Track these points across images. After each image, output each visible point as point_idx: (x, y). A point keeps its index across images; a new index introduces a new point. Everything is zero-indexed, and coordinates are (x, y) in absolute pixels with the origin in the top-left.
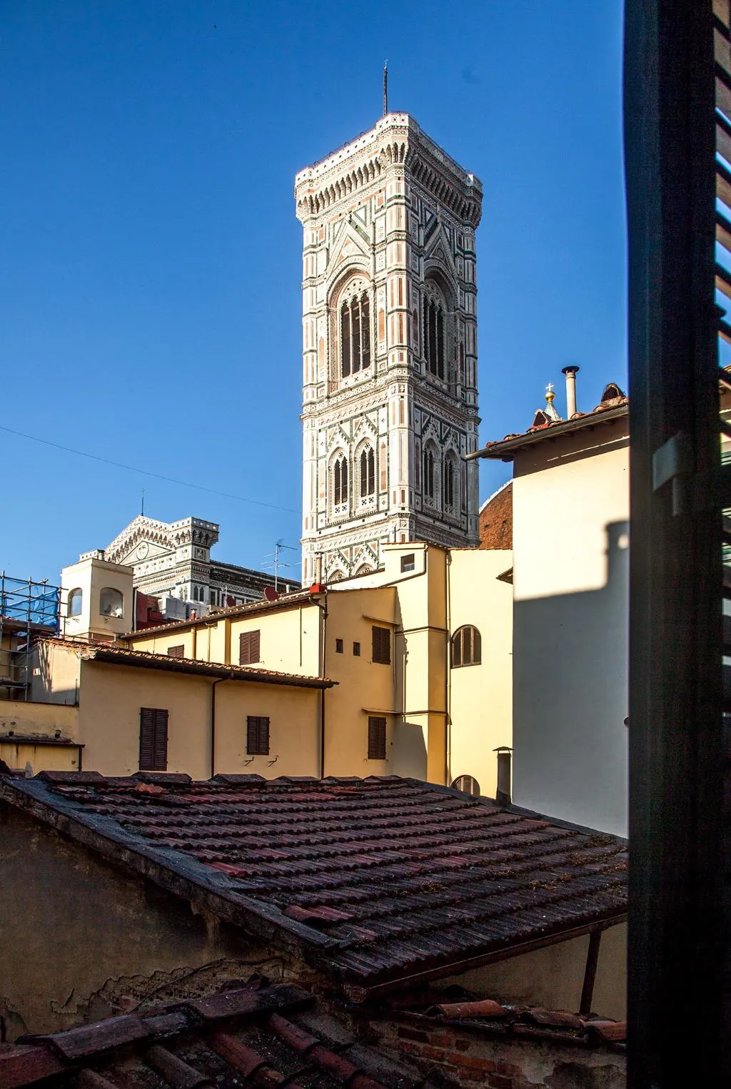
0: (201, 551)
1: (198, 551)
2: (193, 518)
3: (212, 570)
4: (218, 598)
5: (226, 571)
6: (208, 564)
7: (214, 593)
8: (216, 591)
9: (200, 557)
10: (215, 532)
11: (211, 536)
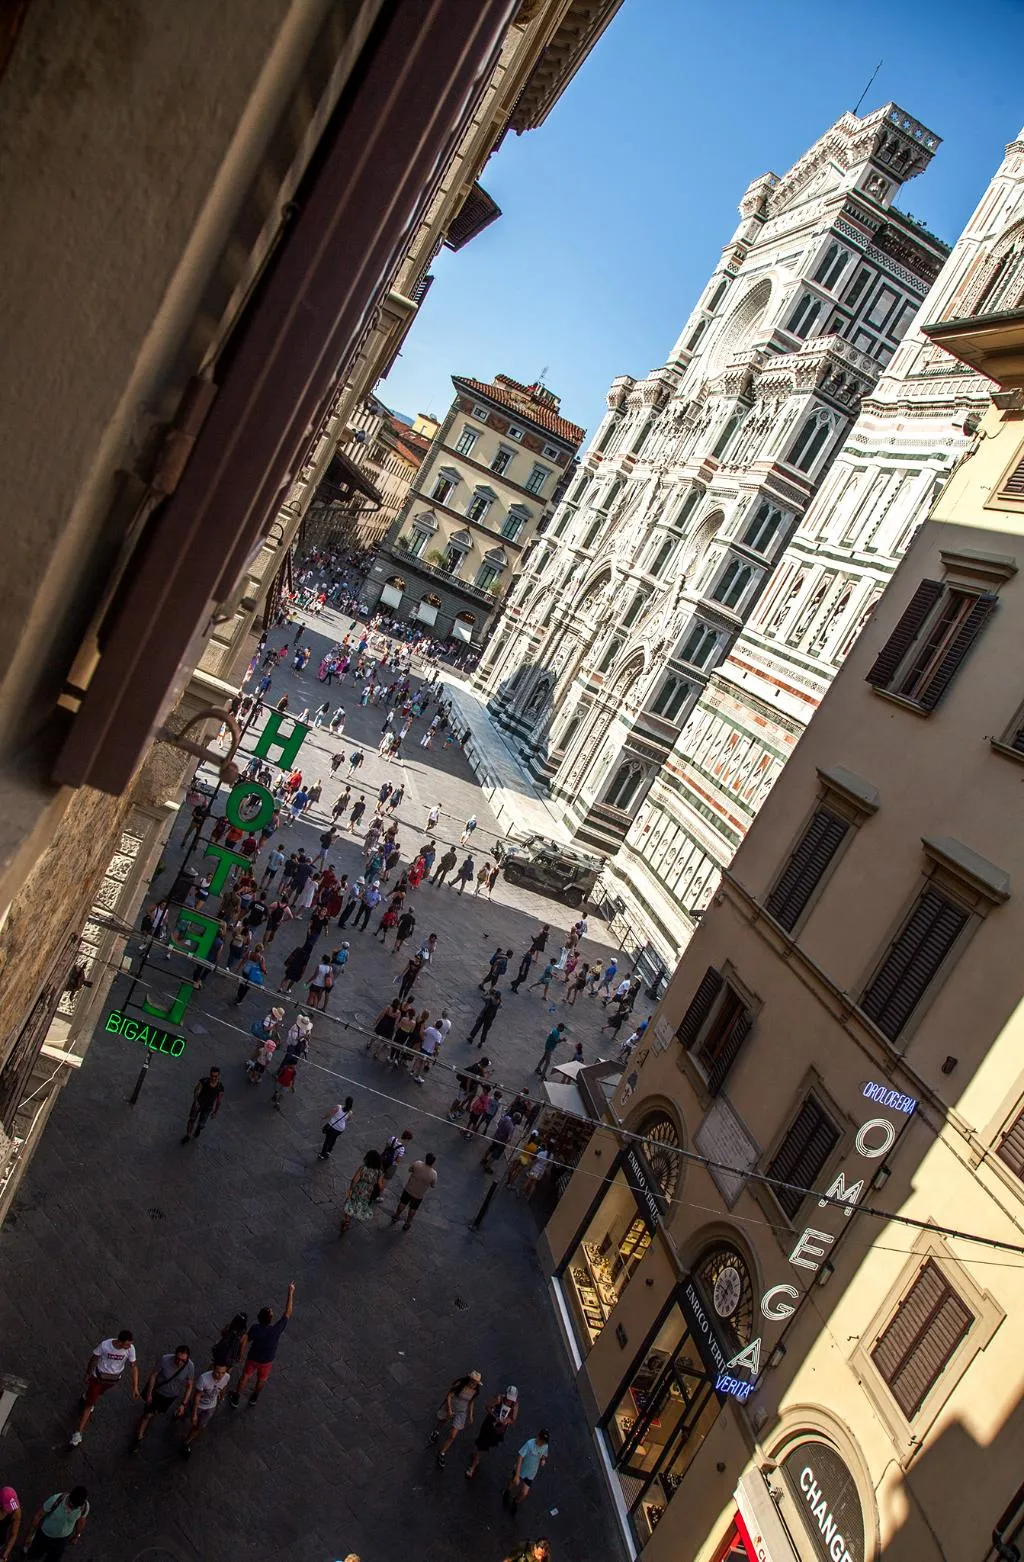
0: (880, 181)
1: (875, 179)
2: (894, 106)
3: (884, 227)
4: (872, 288)
5: (910, 239)
6: (882, 211)
7: (870, 274)
8: (874, 273)
9: (874, 193)
10: (927, 151)
11: (914, 156)
